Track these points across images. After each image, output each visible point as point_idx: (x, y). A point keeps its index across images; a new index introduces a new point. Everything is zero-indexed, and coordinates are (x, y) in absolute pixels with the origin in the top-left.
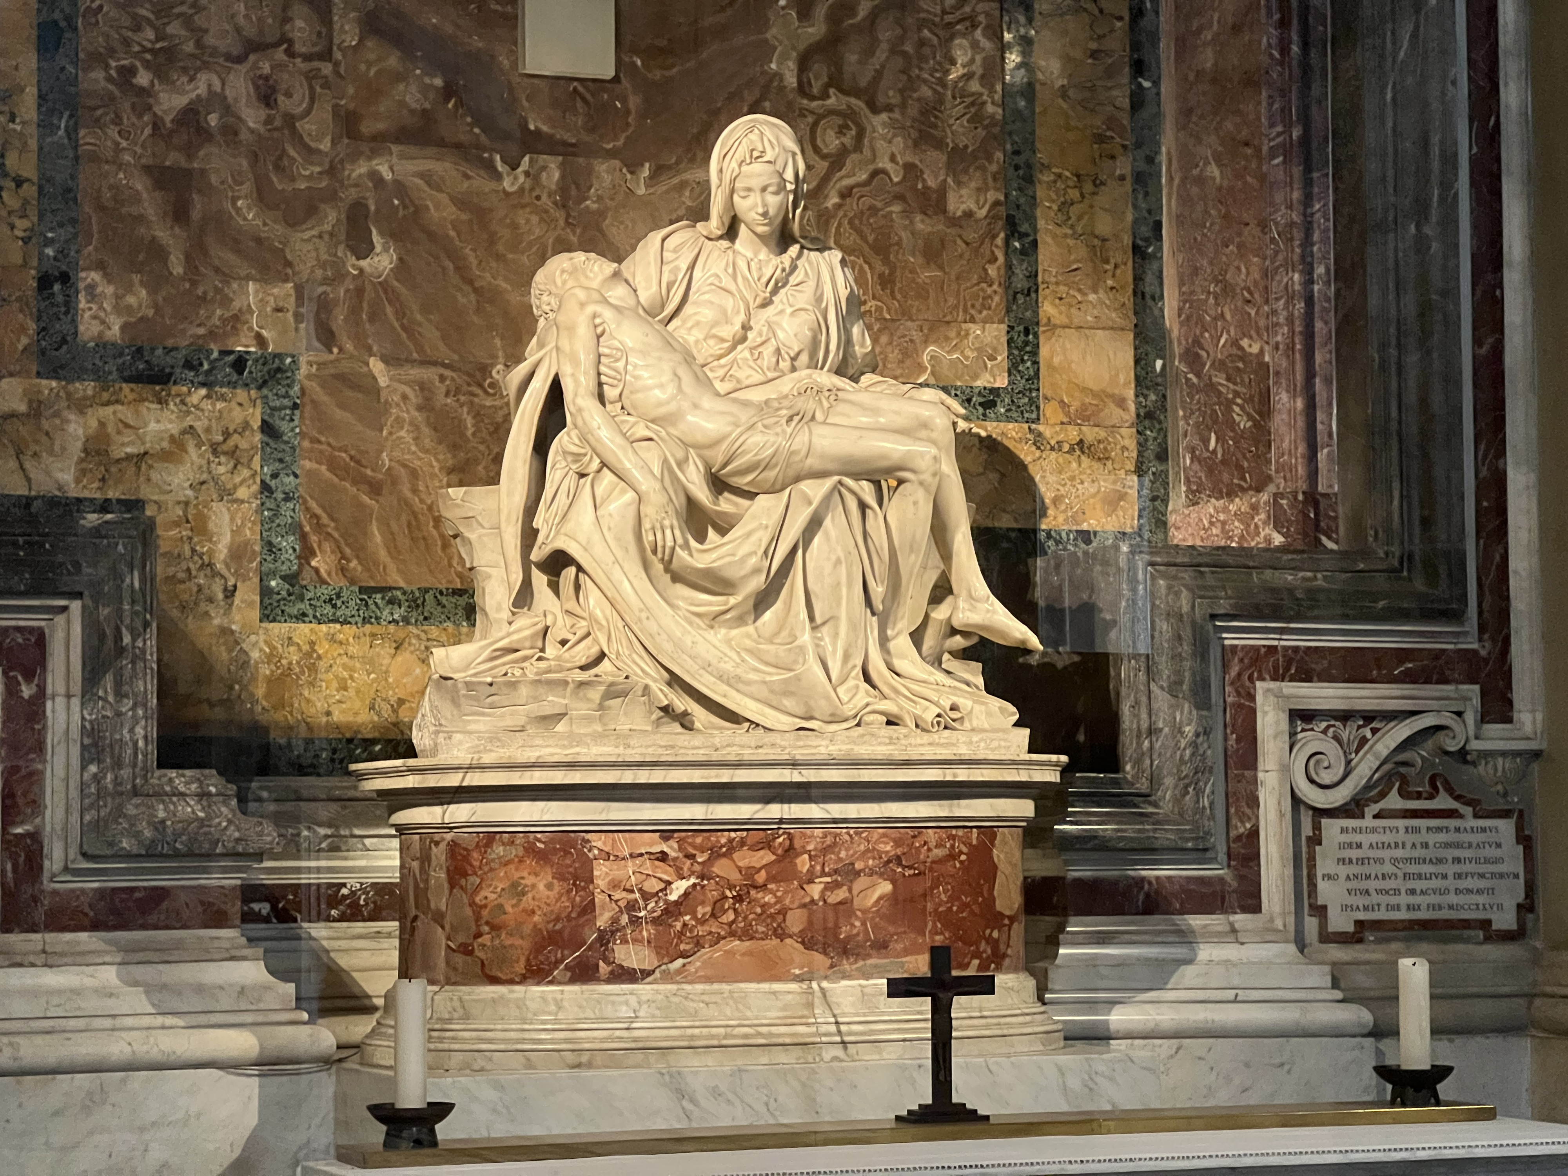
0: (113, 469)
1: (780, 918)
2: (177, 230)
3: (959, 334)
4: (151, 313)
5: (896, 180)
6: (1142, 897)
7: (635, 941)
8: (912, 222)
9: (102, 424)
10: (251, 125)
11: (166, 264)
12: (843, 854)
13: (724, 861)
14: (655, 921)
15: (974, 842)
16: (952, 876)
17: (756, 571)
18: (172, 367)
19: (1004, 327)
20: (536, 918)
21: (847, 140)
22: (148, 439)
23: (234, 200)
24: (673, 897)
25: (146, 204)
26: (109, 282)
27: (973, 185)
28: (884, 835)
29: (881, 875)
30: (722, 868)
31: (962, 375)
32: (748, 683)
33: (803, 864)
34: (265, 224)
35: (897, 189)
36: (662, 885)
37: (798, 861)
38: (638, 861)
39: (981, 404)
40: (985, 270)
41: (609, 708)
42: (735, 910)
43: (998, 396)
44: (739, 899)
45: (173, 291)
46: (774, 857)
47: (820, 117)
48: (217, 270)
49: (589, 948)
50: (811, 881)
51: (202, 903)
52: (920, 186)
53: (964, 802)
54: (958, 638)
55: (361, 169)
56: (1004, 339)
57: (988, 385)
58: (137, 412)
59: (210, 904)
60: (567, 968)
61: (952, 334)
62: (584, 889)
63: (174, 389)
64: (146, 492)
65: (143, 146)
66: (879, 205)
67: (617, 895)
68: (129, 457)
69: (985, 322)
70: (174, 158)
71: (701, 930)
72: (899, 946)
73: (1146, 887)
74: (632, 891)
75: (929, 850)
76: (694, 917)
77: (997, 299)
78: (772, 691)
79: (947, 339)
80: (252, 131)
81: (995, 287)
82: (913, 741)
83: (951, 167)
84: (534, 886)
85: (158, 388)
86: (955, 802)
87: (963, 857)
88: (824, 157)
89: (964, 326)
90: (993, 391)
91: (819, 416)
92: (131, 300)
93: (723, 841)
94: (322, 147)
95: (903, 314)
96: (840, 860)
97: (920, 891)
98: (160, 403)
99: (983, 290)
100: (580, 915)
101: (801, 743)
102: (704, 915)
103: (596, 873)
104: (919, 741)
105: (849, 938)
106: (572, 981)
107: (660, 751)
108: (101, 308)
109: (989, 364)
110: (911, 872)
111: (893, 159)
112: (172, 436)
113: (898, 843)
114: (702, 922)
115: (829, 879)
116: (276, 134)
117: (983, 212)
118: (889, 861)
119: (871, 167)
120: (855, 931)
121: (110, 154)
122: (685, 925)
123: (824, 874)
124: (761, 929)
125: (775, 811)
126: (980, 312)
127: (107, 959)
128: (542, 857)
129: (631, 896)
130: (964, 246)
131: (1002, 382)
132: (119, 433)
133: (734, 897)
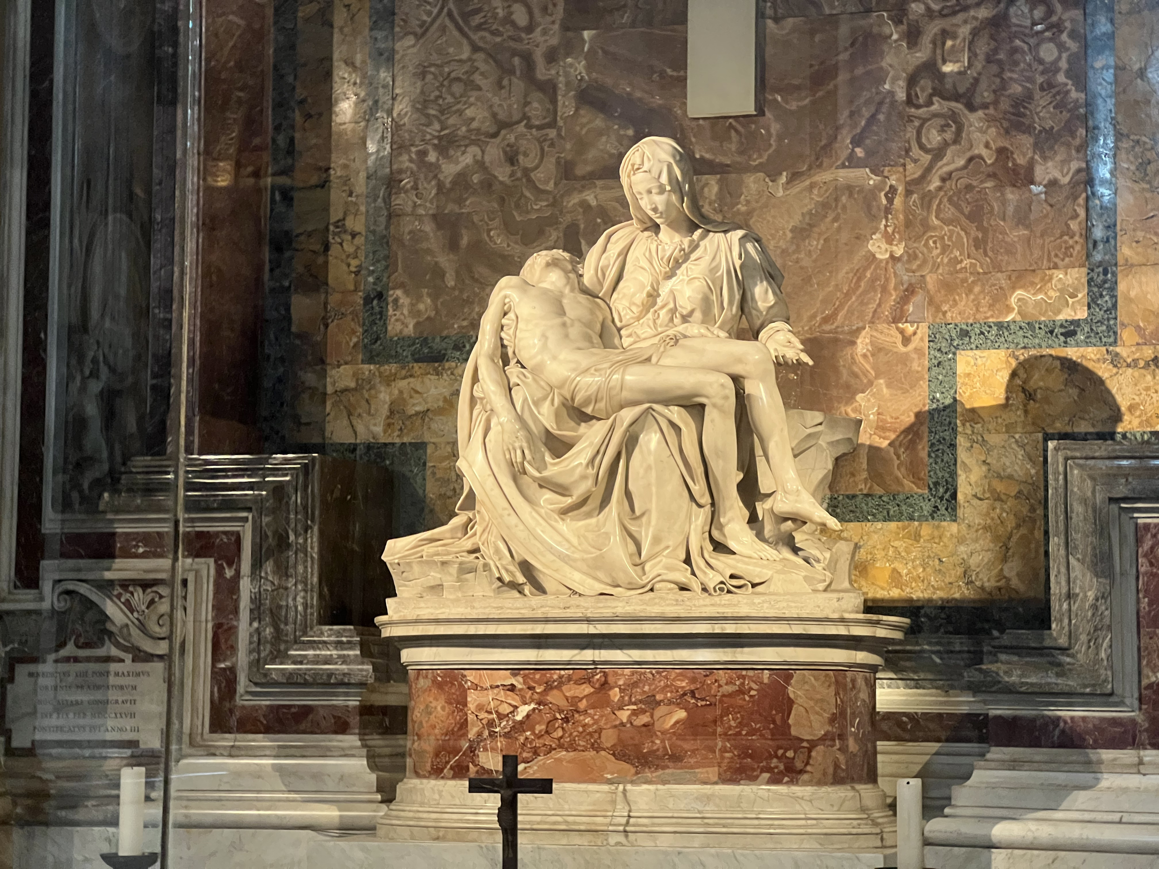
0: (408, 423)
1: (596, 736)
2: (451, 256)
3: (1042, 280)
4: (433, 314)
5: (989, 162)
6: (1057, 732)
7: (492, 749)
8: (1003, 194)
9: (401, 392)
10: (501, 179)
11: (443, 281)
12: (646, 688)
13: (555, 692)
14: (507, 735)
15: (766, 681)
16: (742, 707)
17: (584, 477)
18: (446, 350)
19: (1085, 270)
20: (437, 731)
21: (949, 136)
22: (429, 400)
23: (489, 231)
24: (519, 718)
25: (432, 241)
26: (408, 296)
27: (1058, 158)
28: (679, 675)
29: (678, 704)
30: (554, 697)
31: (1046, 311)
32: (575, 560)
33: (615, 695)
34: (508, 246)
35: (990, 169)
36: (512, 709)
37: (611, 693)
38: (496, 691)
39: (1062, 334)
40: (1068, 226)
41: (467, 580)
42: (563, 728)
43: (1079, 326)
44: (566, 720)
45: (447, 298)
46: (592, 690)
47: (925, 121)
48: (476, 281)
49: (464, 754)
50: (621, 708)
51: (334, 717)
52: (1010, 165)
53: (746, 650)
54: (790, 522)
55: (574, 199)
56: (1084, 280)
57: (1069, 318)
58: (423, 382)
59: (339, 718)
60: (452, 768)
61: (1037, 280)
62: (461, 710)
63: (447, 365)
64: (427, 437)
65: (431, 202)
66: (975, 183)
67: (483, 715)
68: (417, 414)
69: (1067, 267)
70: (451, 208)
71: (538, 743)
72: (692, 761)
73: (1062, 724)
74: (491, 713)
75: (720, 686)
76: (533, 733)
77: (1078, 248)
78: (588, 566)
79: (1033, 284)
80: (501, 183)
81: (1077, 238)
82: (697, 603)
83: (1036, 146)
84: (436, 708)
85: (436, 365)
86: (739, 650)
87: (753, 693)
88: (927, 151)
89: (1047, 272)
90: (1072, 322)
91: (654, 360)
92: (421, 307)
93: (555, 677)
94: (548, 188)
95: (994, 268)
96: (644, 692)
97: (709, 717)
98: (437, 375)
99: (1066, 242)
100: (460, 729)
101: (601, 605)
102: (540, 731)
103: (469, 699)
104: (702, 602)
105: (652, 752)
106: (454, 777)
107: (494, 611)
108: (402, 314)
109: (1070, 301)
110: (704, 703)
111: (987, 146)
112: (445, 398)
113: (693, 680)
114: (539, 737)
115: (635, 707)
116: (517, 183)
117: (1066, 180)
118: (685, 694)
119: (968, 155)
120: (655, 748)
121: (409, 210)
122: (527, 738)
123: (631, 703)
124: (582, 743)
125: (589, 655)
126: (1063, 260)
127: (268, 752)
128: (440, 686)
129: (490, 717)
130: (1049, 208)
131: (1082, 314)
132: (411, 397)
133: (562, 719)
